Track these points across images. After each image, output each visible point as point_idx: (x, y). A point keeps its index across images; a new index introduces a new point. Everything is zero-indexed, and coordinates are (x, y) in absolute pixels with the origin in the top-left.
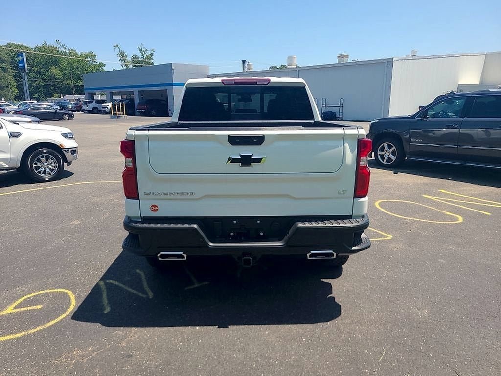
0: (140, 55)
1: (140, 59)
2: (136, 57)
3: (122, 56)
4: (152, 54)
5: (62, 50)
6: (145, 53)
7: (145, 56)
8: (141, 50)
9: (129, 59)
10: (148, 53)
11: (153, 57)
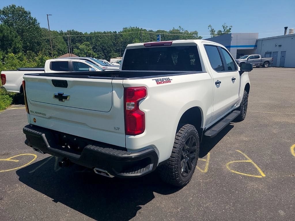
0: (222, 30)
1: (223, 33)
2: (220, 31)
3: (212, 31)
4: (230, 29)
5: (181, 31)
6: (226, 28)
7: (226, 30)
8: (224, 27)
9: (216, 33)
10: (228, 28)
11: (231, 31)
